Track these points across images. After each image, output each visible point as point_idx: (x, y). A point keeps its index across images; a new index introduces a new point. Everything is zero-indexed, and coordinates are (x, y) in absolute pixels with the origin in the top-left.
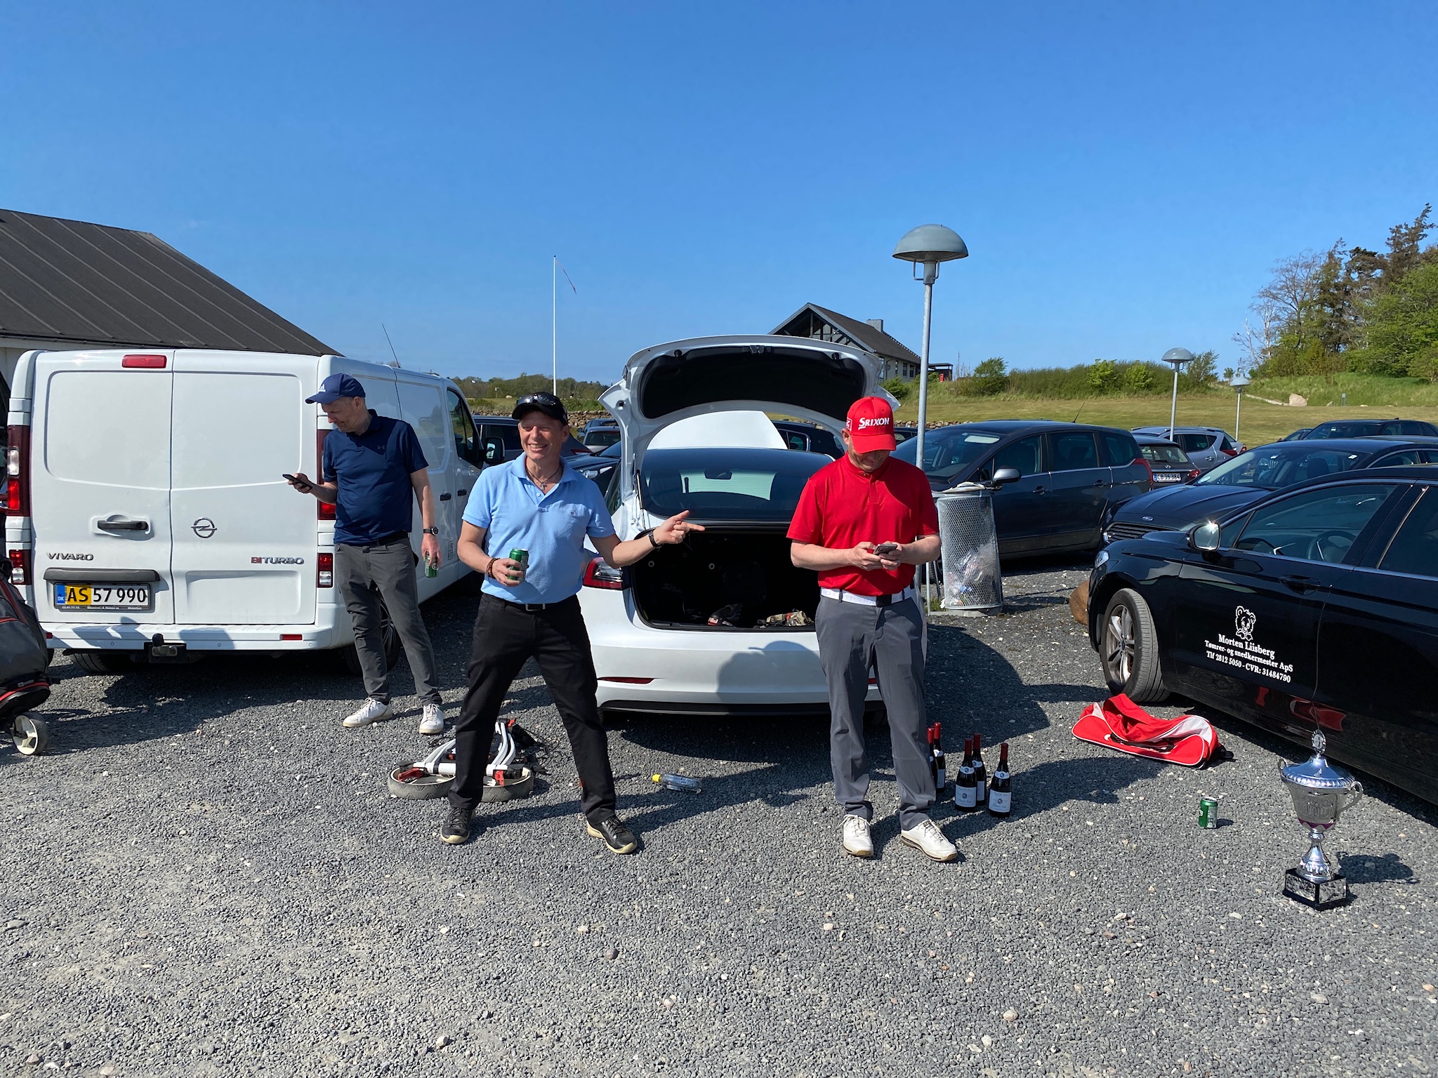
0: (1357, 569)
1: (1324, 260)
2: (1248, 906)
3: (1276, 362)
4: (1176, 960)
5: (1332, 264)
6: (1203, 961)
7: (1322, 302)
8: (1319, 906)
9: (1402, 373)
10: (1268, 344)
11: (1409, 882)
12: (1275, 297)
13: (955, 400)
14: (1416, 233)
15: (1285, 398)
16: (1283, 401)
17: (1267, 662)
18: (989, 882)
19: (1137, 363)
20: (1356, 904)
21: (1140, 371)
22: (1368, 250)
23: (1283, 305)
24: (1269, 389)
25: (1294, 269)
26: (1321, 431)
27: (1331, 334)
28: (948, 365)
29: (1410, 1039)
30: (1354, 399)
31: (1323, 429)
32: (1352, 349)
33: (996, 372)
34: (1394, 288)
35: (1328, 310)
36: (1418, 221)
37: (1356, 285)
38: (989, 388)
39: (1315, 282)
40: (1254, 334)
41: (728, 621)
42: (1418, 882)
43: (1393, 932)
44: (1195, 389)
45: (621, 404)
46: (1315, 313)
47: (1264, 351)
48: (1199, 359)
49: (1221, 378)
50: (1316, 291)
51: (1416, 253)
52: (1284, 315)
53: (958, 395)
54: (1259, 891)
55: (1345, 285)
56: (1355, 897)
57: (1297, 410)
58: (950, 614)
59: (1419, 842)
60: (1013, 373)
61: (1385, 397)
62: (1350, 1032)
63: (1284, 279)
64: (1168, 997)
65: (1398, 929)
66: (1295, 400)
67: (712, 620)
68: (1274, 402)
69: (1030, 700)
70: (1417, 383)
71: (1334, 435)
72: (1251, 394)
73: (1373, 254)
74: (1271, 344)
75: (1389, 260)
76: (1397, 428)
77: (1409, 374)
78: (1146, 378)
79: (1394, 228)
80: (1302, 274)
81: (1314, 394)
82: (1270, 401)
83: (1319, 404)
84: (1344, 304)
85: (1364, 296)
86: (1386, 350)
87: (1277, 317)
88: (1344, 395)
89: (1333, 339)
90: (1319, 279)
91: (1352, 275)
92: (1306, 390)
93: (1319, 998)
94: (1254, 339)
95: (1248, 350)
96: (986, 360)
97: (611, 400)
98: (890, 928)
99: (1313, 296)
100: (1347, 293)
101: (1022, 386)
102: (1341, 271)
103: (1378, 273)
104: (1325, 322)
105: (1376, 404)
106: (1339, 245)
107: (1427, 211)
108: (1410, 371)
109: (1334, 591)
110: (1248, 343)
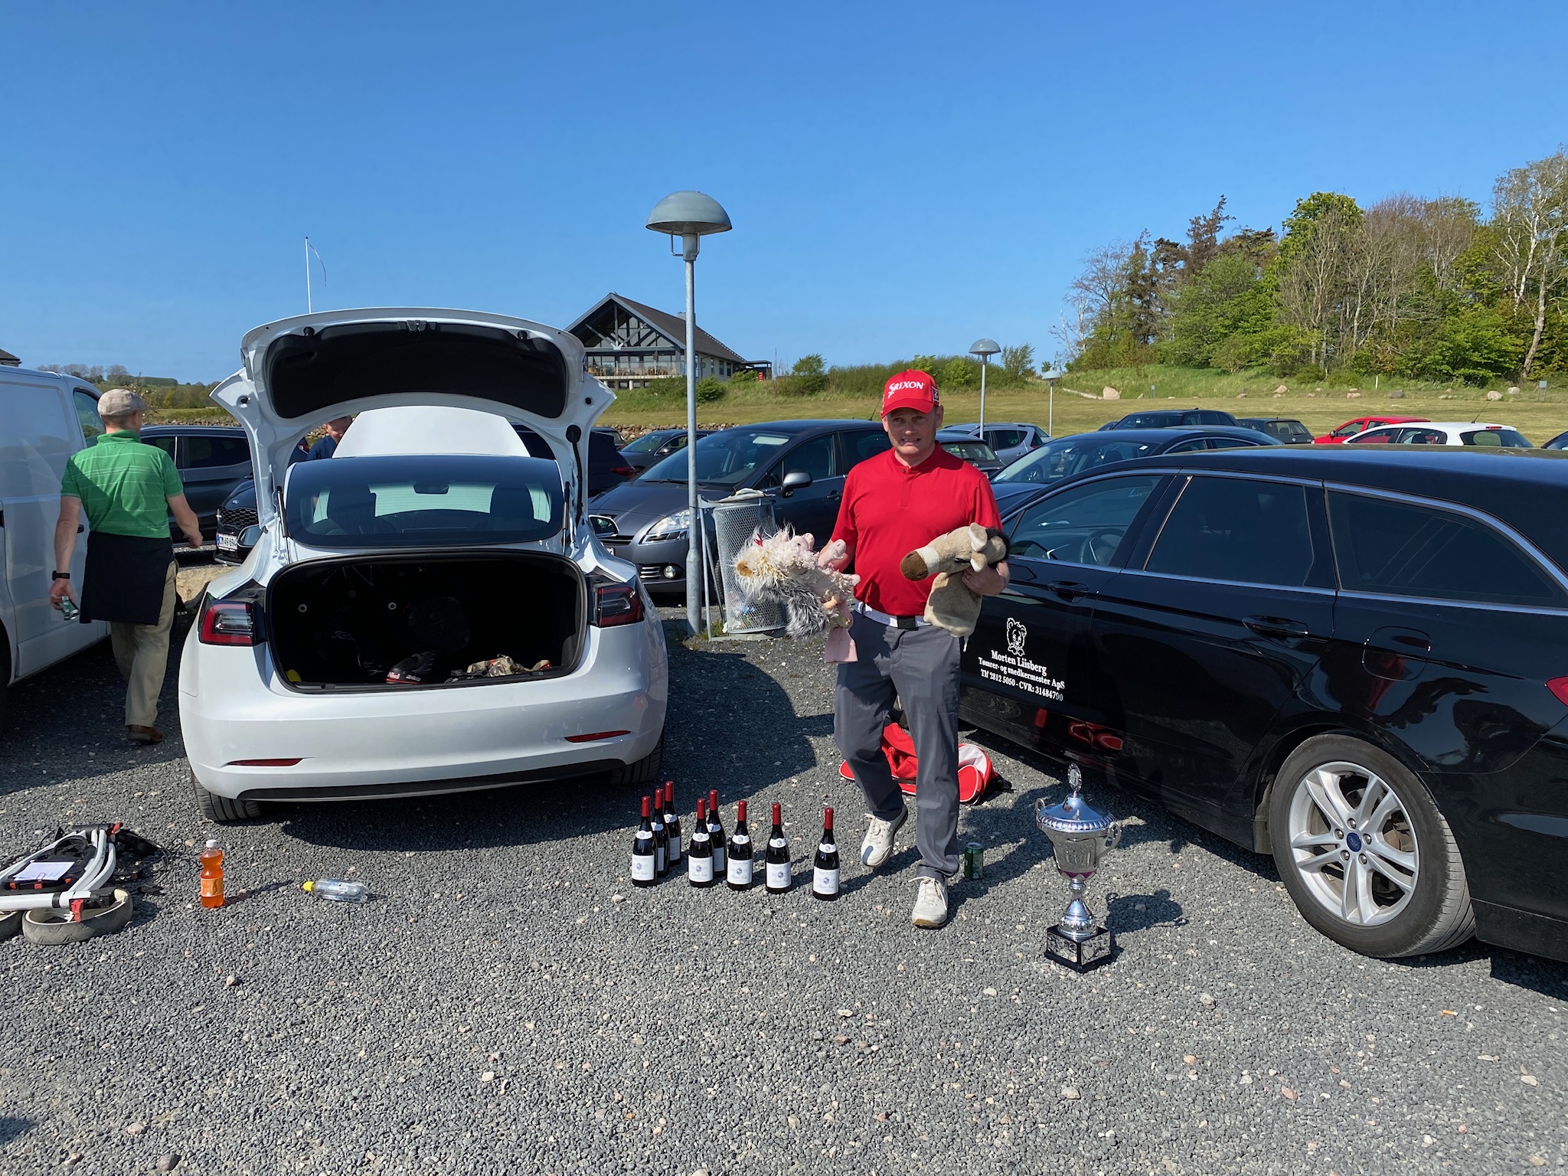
0: (1124, 572)
1: (1131, 251)
2: (1006, 977)
3: (1090, 355)
4: (915, 1062)
5: (1139, 256)
6: (945, 1060)
7: (1131, 293)
8: (1082, 968)
9: (1205, 364)
10: (1082, 337)
11: (1178, 924)
12: (1087, 288)
13: (775, 401)
14: (1213, 225)
15: (1100, 392)
16: (1098, 394)
17: (1040, 680)
18: (711, 982)
19: (956, 358)
20: (1123, 960)
21: (959, 366)
22: (1171, 241)
23: (1095, 297)
24: (1084, 383)
25: (1104, 259)
26: (1126, 423)
27: (1140, 326)
28: (767, 363)
29: (1166, 1134)
30: (1163, 391)
31: (1129, 420)
32: (1160, 340)
33: (815, 370)
34: (1195, 280)
35: (1137, 302)
36: (1215, 213)
37: (1161, 276)
38: (808, 387)
39: (1124, 273)
40: (1069, 327)
41: (413, 674)
42: (1187, 922)
43: (1158, 990)
44: (1013, 385)
45: (244, 400)
46: (1125, 305)
47: (1079, 344)
48: (1016, 353)
49: (1039, 372)
50: (1125, 282)
51: (1215, 245)
52: (1096, 307)
53: (777, 395)
54: (1020, 955)
55: (1151, 276)
56: (1122, 950)
57: (1110, 403)
58: (733, 638)
59: (1192, 872)
60: (832, 371)
61: (1191, 389)
62: (1101, 1135)
63: (1095, 270)
64: (899, 1118)
65: (1162, 986)
66: (1109, 393)
67: (392, 675)
68: (1089, 396)
69: (802, 735)
70: (1218, 374)
71: (1139, 426)
72: (1068, 388)
73: (1176, 245)
74: (1085, 336)
75: (1190, 251)
76: (1196, 418)
77: (1211, 365)
78: (966, 374)
79: (1194, 219)
80: (1111, 264)
81: (1127, 387)
82: (1085, 395)
83: (1130, 397)
84: (1151, 296)
85: (1169, 287)
86: (1189, 341)
87: (1090, 309)
88: (1153, 387)
89: (1142, 332)
90: (1128, 269)
91: (1157, 266)
92: (1118, 383)
93: (1069, 1092)
94: (1069, 332)
95: (1065, 343)
96: (804, 357)
97: (229, 396)
98: (571, 1066)
99: (1122, 287)
100: (1153, 284)
101: (842, 384)
102: (1147, 262)
103: (1181, 264)
104: (1135, 314)
105: (1182, 395)
106: (1145, 237)
107: (1222, 203)
108: (1212, 361)
109: (1100, 597)
110: (1063, 336)
